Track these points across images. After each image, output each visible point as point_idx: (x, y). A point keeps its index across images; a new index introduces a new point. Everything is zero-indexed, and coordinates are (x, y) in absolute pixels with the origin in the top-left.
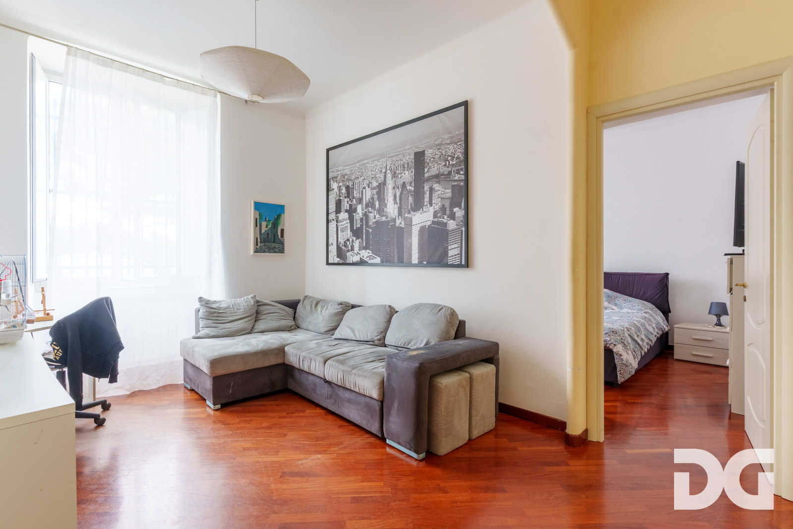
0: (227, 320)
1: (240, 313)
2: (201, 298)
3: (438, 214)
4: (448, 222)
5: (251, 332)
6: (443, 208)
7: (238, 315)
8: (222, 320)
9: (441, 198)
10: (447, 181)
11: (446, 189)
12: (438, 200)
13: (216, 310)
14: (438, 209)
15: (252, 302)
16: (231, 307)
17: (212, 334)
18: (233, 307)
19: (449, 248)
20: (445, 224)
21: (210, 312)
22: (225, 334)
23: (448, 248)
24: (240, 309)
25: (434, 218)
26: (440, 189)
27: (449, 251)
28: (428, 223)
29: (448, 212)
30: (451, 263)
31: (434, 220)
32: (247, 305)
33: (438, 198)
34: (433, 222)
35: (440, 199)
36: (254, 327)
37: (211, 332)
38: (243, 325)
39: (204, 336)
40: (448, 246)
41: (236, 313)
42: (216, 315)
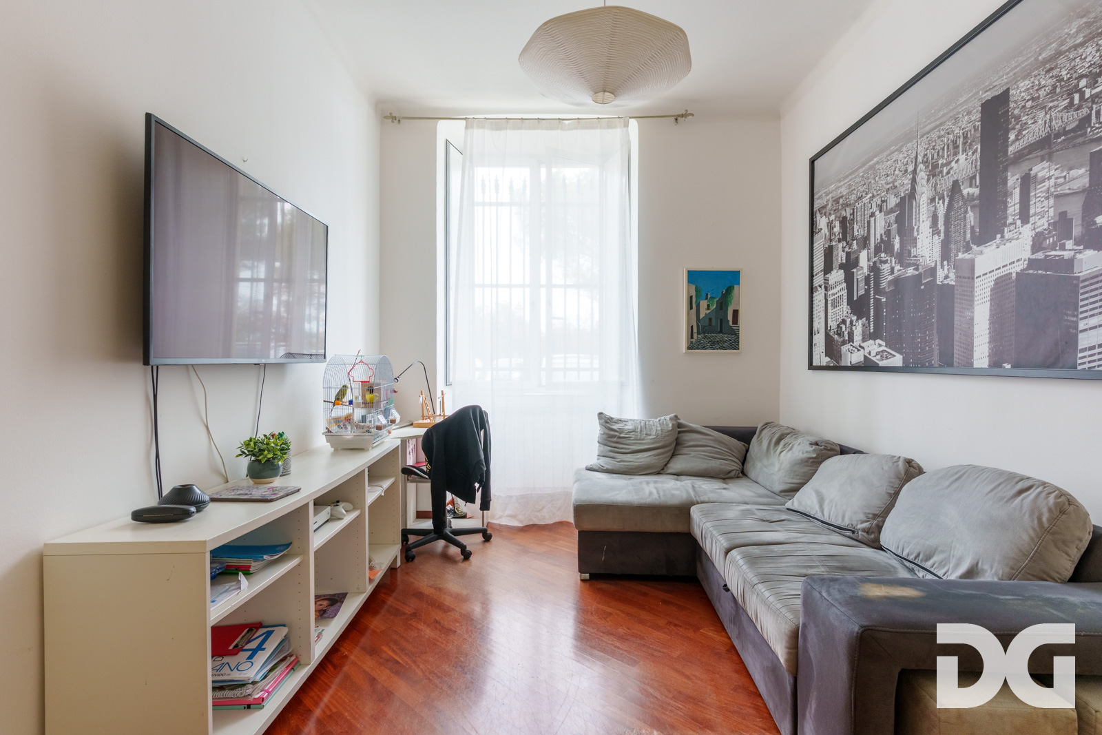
0: (629, 449)
1: (649, 441)
2: (600, 414)
3: (1045, 239)
4: (1079, 256)
5: (661, 472)
6: (1062, 224)
7: (645, 444)
8: (622, 448)
9: (1058, 197)
10: (1074, 146)
11: (1071, 169)
12: (1045, 204)
13: (616, 433)
14: (1046, 226)
15: (670, 425)
16: (639, 430)
17: (607, 467)
18: (641, 431)
19: (1082, 326)
20: (1070, 263)
21: (608, 434)
22: (622, 470)
23: (1077, 328)
24: (650, 435)
25: (1033, 253)
26: (1052, 172)
27: (1081, 336)
28: (1018, 268)
29: (1077, 230)
30: (1086, 366)
31: (1033, 257)
32: (662, 430)
33: (1047, 198)
34: (1032, 263)
35: (1052, 201)
36: (668, 465)
37: (606, 464)
38: (648, 459)
39: (597, 468)
40: (1077, 323)
41: (643, 439)
42: (615, 439)
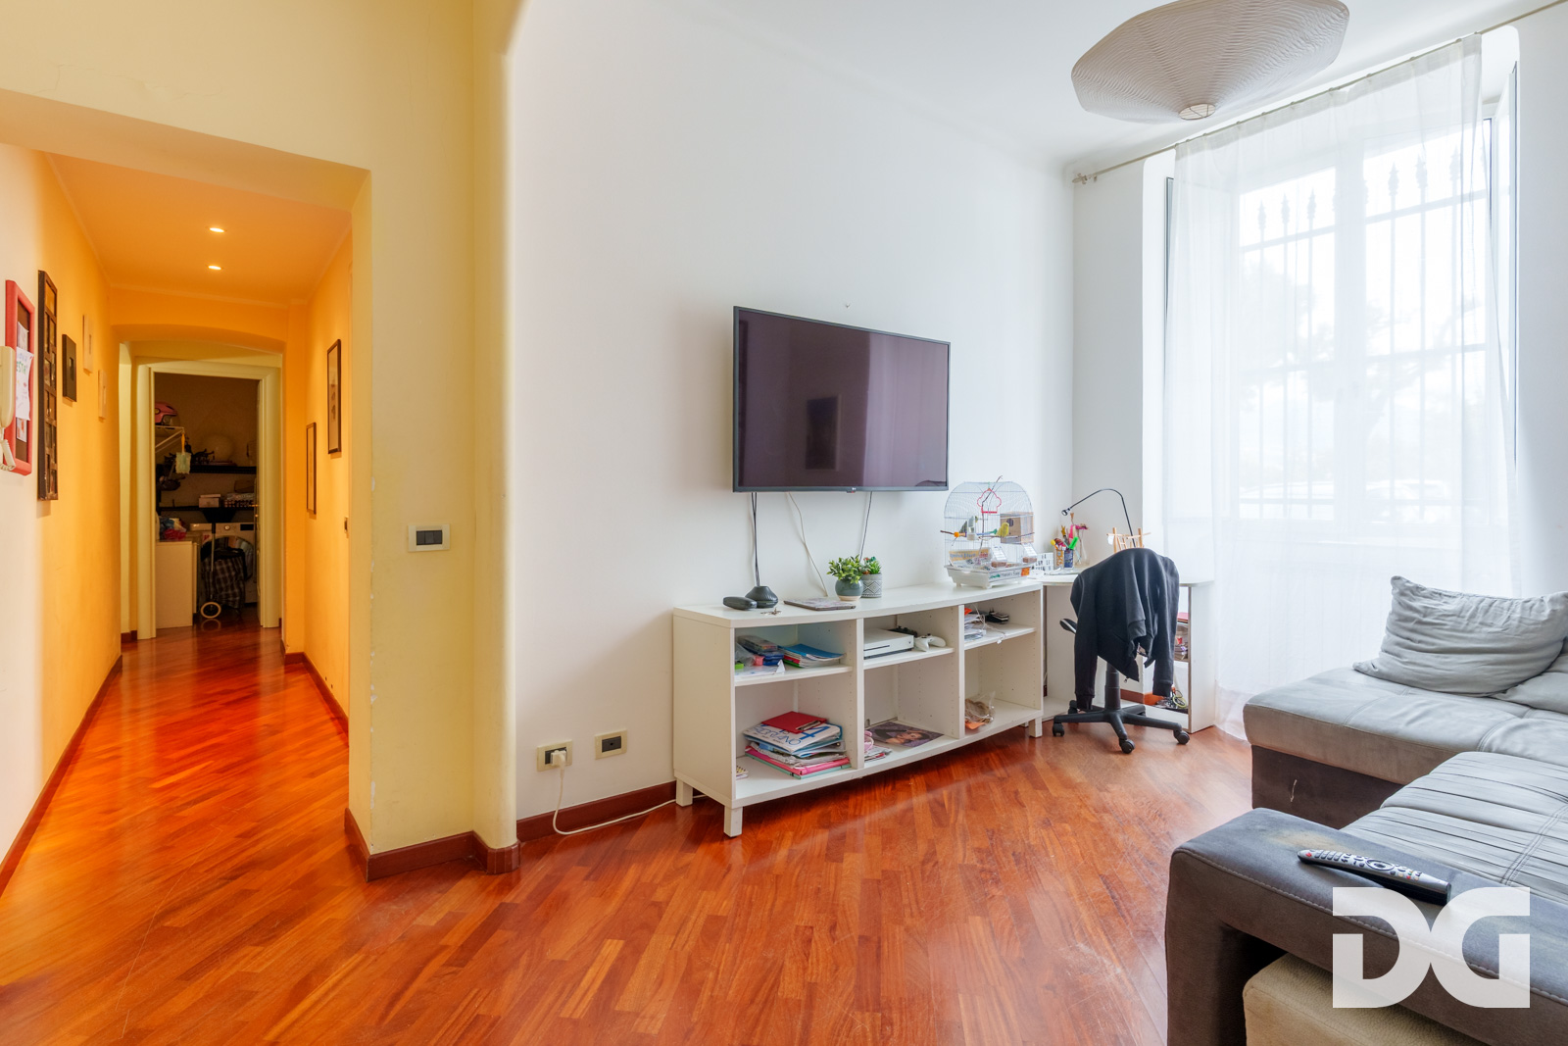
0: (1433, 644)
1: (1483, 636)
2: (1396, 579)
5: (1496, 696)
7: (1471, 640)
8: (1420, 642)
13: (1416, 615)
15: (1548, 611)
16: (1468, 614)
17: (1381, 668)
18: (1473, 616)
21: (1399, 615)
22: (1406, 678)
24: (1491, 625)
32: (1521, 620)
36: (1520, 687)
37: (1381, 664)
38: (1468, 667)
39: (1366, 669)
41: (1471, 632)
42: (1410, 625)
